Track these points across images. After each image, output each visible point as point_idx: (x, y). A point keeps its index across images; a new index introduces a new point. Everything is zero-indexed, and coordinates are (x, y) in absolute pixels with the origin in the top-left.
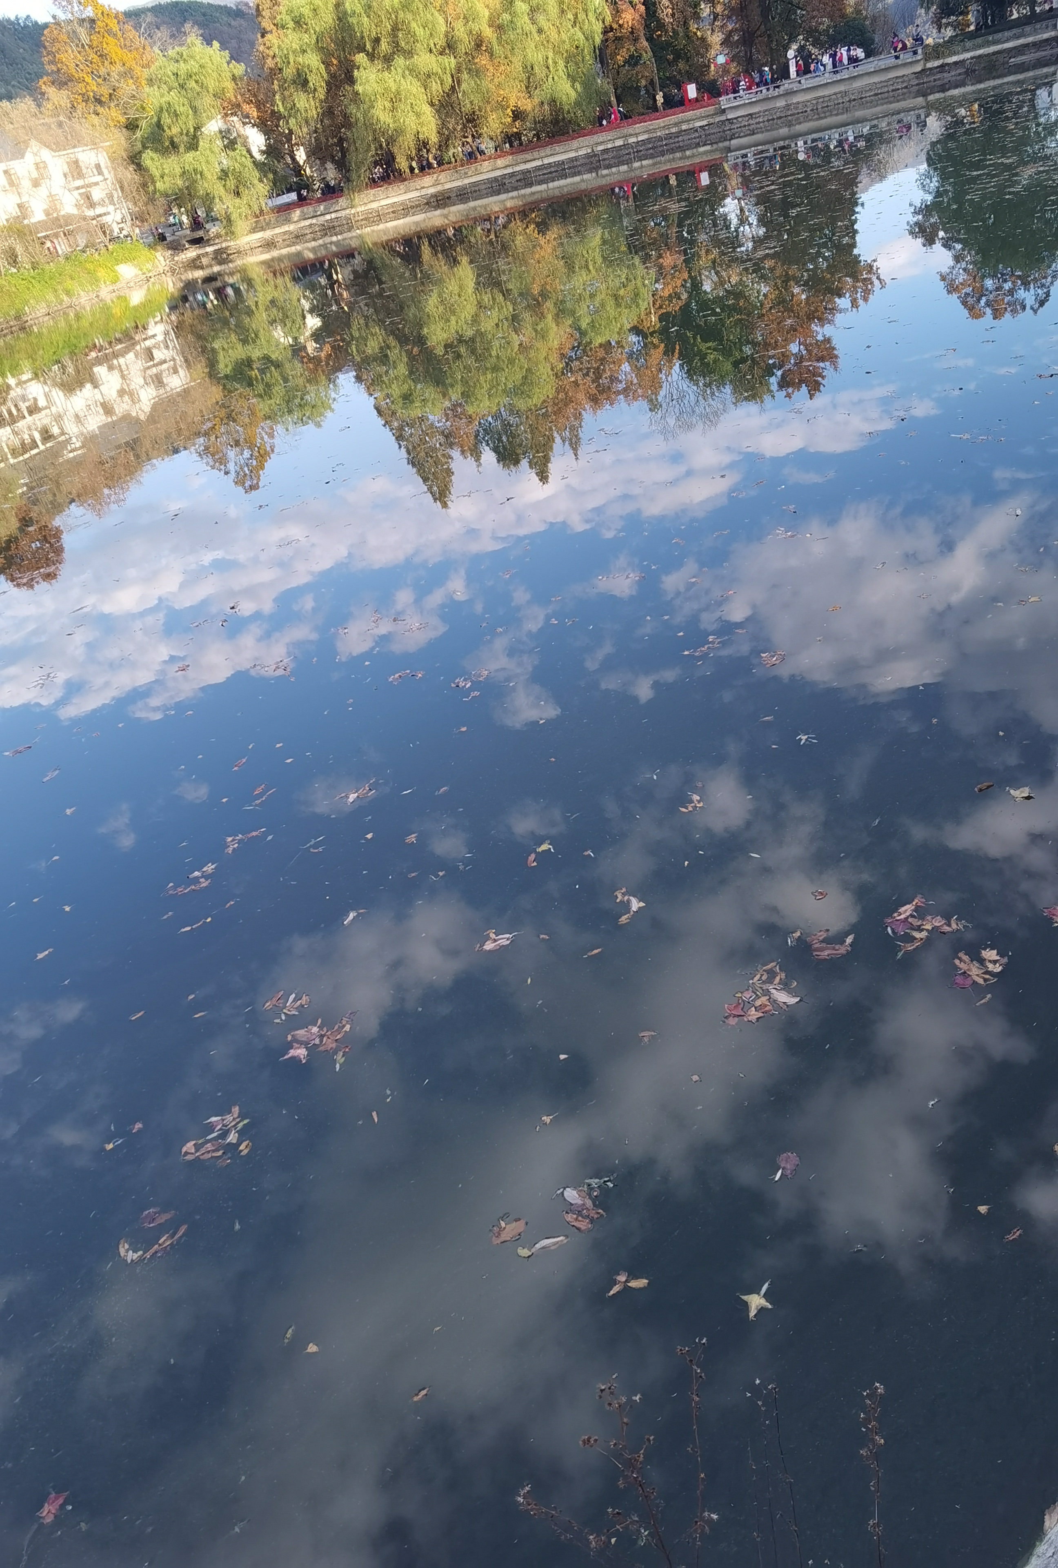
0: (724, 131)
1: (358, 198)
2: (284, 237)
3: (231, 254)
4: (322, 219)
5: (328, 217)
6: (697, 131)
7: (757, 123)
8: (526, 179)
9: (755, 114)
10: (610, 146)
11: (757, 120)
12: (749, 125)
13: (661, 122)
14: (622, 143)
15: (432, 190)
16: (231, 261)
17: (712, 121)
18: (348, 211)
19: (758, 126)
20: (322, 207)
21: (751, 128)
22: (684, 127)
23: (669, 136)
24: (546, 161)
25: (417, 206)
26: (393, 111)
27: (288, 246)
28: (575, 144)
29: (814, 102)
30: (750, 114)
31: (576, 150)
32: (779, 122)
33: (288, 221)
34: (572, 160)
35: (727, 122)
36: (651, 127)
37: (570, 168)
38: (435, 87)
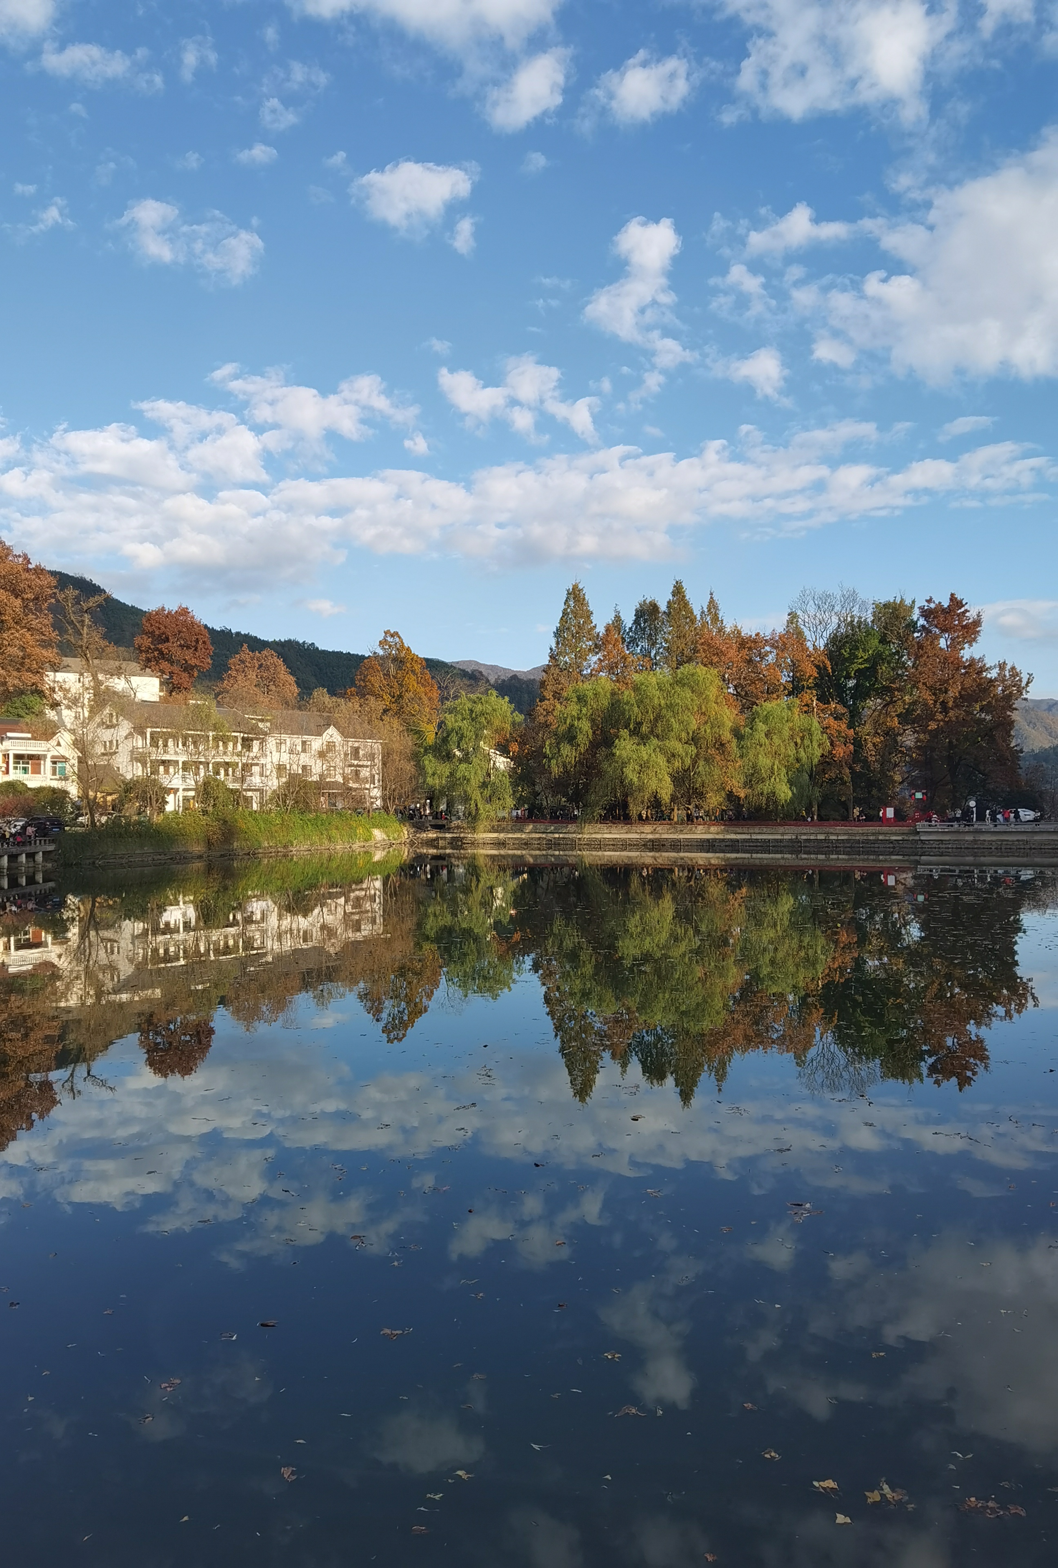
0: (916, 848)
1: (588, 828)
2: (515, 842)
3: (465, 843)
4: (551, 835)
5: (557, 836)
6: (892, 843)
7: (946, 848)
8: (733, 846)
9: (945, 840)
10: (812, 837)
11: (947, 846)
12: (939, 848)
13: (860, 830)
14: (824, 838)
15: (650, 836)
16: (463, 849)
17: (906, 838)
18: (574, 835)
19: (947, 850)
20: (552, 828)
21: (941, 850)
22: (881, 838)
23: (868, 841)
24: (754, 837)
25: (635, 845)
26: (640, 774)
27: (516, 849)
28: (781, 829)
29: (999, 843)
30: (942, 840)
31: (783, 834)
32: (966, 851)
33: (521, 831)
34: (776, 840)
35: (919, 842)
36: (850, 832)
37: (773, 846)
38: (677, 764)
